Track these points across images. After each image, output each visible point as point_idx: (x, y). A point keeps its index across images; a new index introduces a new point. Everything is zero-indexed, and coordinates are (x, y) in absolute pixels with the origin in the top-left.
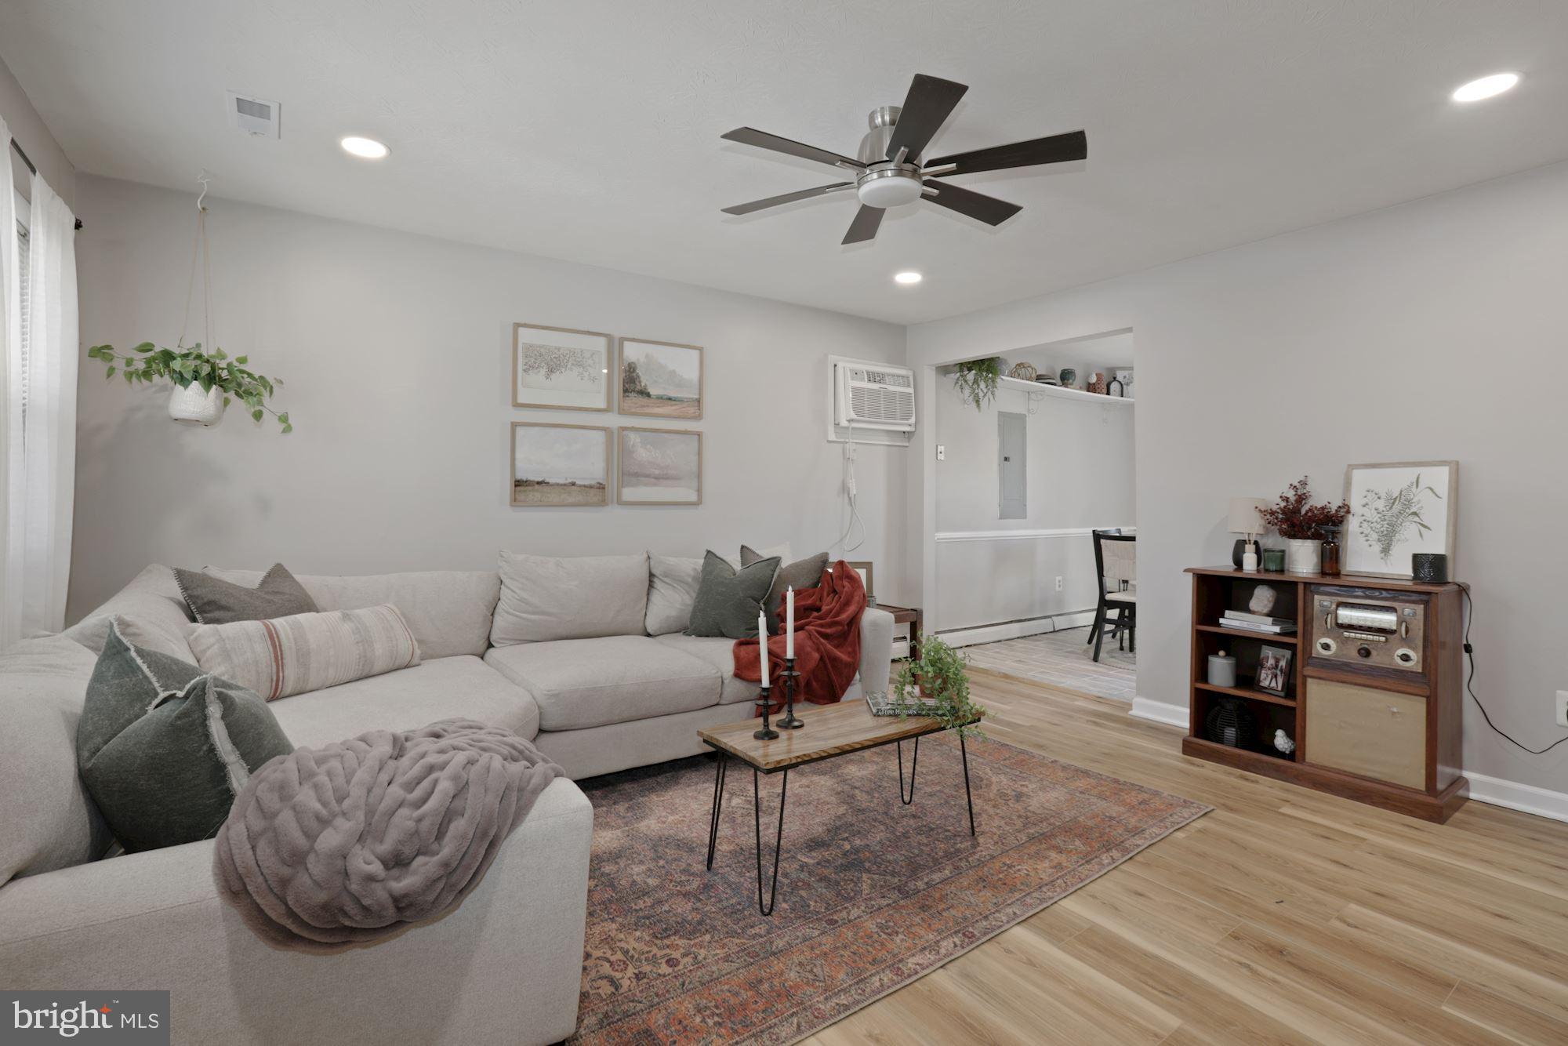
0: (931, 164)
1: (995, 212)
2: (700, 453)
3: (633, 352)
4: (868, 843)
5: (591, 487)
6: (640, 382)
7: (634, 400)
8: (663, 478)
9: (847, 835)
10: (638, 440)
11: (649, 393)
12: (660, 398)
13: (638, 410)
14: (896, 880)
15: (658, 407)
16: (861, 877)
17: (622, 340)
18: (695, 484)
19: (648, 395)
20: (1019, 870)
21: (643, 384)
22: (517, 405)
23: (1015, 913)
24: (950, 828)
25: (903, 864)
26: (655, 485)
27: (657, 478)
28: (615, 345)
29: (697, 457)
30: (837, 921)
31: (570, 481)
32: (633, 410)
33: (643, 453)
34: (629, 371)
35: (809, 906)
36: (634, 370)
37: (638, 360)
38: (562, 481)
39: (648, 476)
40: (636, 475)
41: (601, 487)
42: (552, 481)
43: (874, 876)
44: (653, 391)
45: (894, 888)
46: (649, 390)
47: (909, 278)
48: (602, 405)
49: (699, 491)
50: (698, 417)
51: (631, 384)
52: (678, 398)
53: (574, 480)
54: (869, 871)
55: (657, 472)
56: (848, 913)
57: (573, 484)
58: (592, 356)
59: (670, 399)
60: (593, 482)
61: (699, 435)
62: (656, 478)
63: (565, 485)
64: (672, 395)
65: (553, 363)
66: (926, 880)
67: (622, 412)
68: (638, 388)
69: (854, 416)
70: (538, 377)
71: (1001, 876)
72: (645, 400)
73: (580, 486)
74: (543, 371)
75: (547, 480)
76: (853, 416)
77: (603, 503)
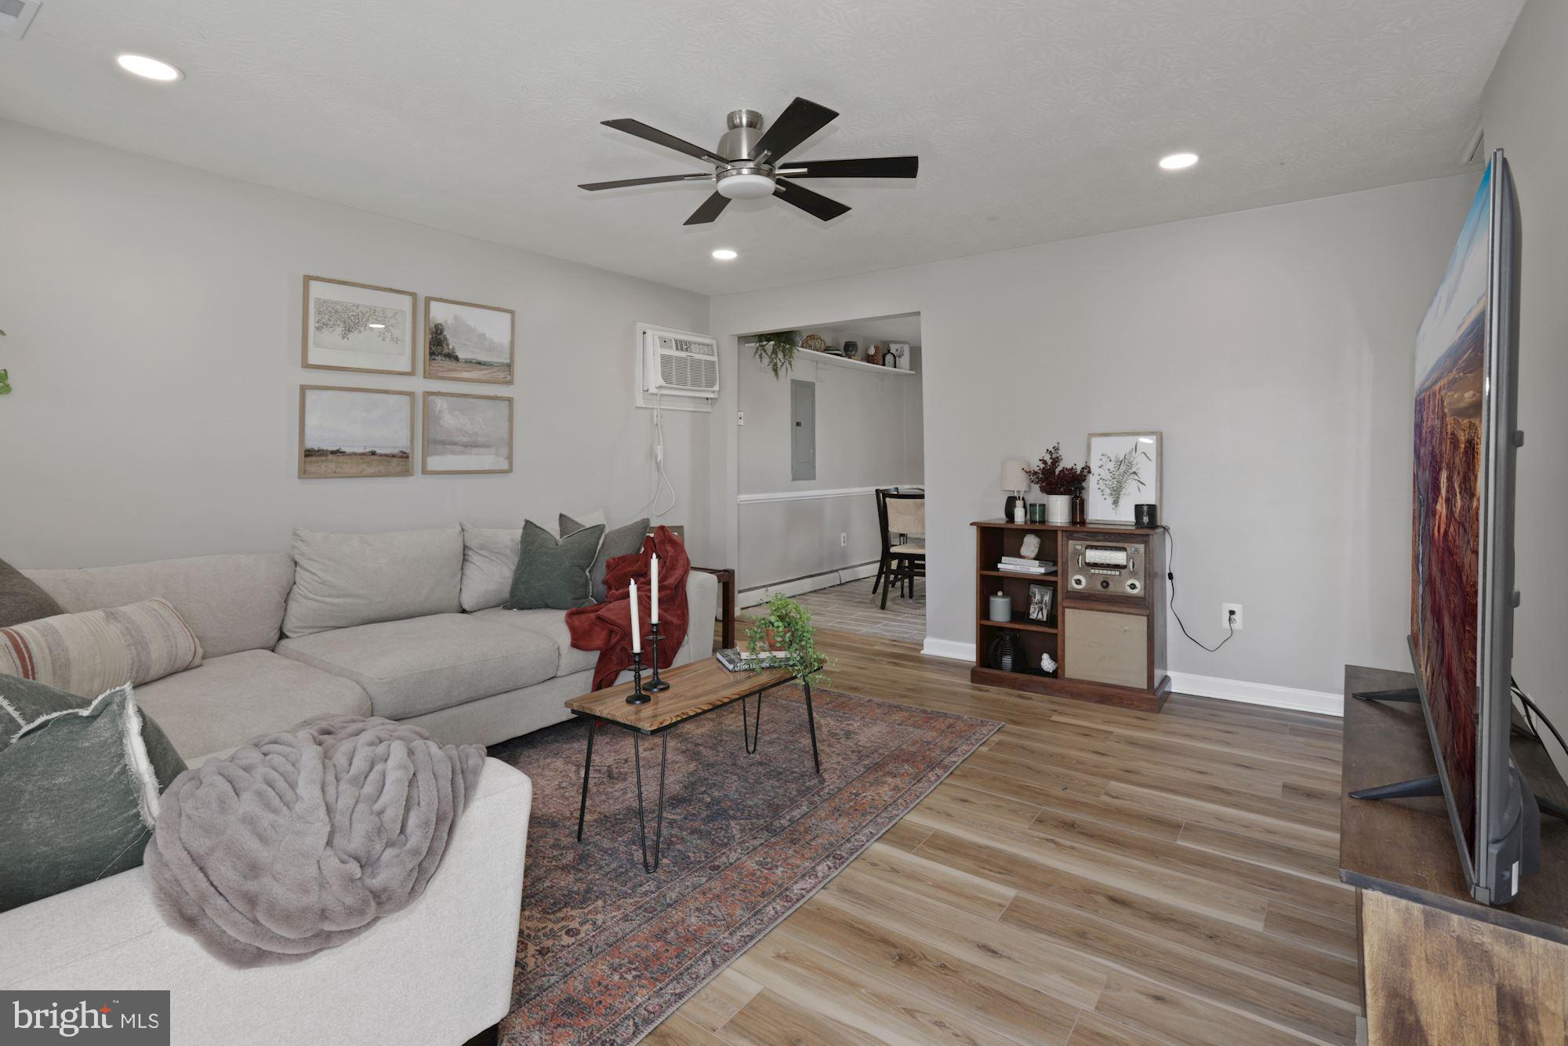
0: (785, 166)
1: (827, 210)
2: (511, 420)
3: (440, 313)
4: (726, 793)
5: (393, 456)
6: (448, 345)
7: (441, 363)
8: (471, 446)
9: (704, 789)
10: (445, 406)
11: (457, 356)
12: (469, 362)
13: (446, 375)
14: (762, 822)
15: (467, 371)
16: (730, 824)
17: (428, 300)
18: (504, 451)
19: (457, 359)
20: (865, 797)
21: (451, 347)
22: (306, 365)
23: (871, 833)
24: (795, 770)
25: (764, 807)
26: (463, 453)
27: (466, 446)
28: (421, 304)
29: (507, 424)
30: (719, 867)
31: (370, 450)
32: (440, 374)
33: (450, 420)
34: (436, 333)
35: (689, 857)
36: (441, 333)
37: (446, 321)
38: (360, 450)
39: (455, 444)
40: (443, 443)
41: (404, 456)
42: (348, 450)
43: (740, 821)
44: (461, 355)
45: (762, 829)
46: (457, 354)
47: (725, 255)
48: (406, 367)
49: (510, 458)
50: (510, 382)
51: (438, 344)
52: (487, 362)
53: (374, 449)
54: (734, 818)
55: (465, 439)
56: (728, 857)
57: (373, 453)
58: (395, 315)
59: (479, 363)
60: (395, 451)
61: (510, 400)
62: (463, 446)
63: (364, 454)
64: (482, 358)
65: (352, 322)
66: (788, 817)
67: (427, 375)
68: (446, 351)
69: (664, 384)
70: (333, 336)
71: (851, 804)
72: (450, 364)
73: (381, 455)
74: (339, 330)
75: (343, 449)
76: (661, 382)
77: (407, 472)
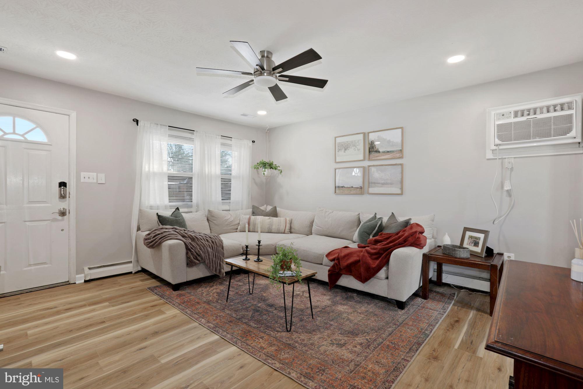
2: (402, 173)
3: (372, 137)
5: (358, 188)
6: (376, 148)
7: (373, 154)
8: (385, 184)
10: (375, 170)
11: (379, 151)
12: (384, 152)
13: (375, 158)
15: (383, 156)
17: (368, 133)
18: (400, 186)
19: (379, 152)
21: (377, 148)
22: (336, 162)
26: (382, 187)
27: (383, 184)
28: (365, 135)
29: (400, 175)
31: (351, 186)
32: (373, 159)
33: (376, 174)
34: (371, 144)
36: (373, 143)
37: (375, 139)
38: (349, 186)
39: (379, 183)
40: (374, 183)
41: (361, 188)
42: (346, 186)
44: (381, 150)
46: (379, 150)
48: (362, 158)
49: (402, 189)
50: (402, 157)
51: (372, 149)
52: (392, 151)
53: (352, 186)
55: (383, 182)
57: (352, 187)
58: (358, 141)
59: (388, 152)
60: (359, 186)
61: (401, 165)
62: (381, 184)
63: (350, 187)
64: (389, 150)
65: (345, 147)
67: (369, 159)
68: (375, 150)
69: (500, 142)
70: (342, 153)
72: (378, 154)
73: (354, 188)
74: (343, 150)
75: (344, 186)
76: (498, 142)
77: (362, 194)
